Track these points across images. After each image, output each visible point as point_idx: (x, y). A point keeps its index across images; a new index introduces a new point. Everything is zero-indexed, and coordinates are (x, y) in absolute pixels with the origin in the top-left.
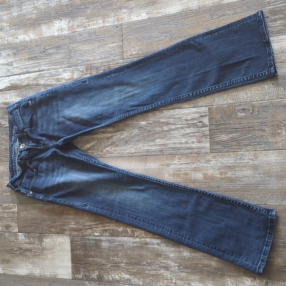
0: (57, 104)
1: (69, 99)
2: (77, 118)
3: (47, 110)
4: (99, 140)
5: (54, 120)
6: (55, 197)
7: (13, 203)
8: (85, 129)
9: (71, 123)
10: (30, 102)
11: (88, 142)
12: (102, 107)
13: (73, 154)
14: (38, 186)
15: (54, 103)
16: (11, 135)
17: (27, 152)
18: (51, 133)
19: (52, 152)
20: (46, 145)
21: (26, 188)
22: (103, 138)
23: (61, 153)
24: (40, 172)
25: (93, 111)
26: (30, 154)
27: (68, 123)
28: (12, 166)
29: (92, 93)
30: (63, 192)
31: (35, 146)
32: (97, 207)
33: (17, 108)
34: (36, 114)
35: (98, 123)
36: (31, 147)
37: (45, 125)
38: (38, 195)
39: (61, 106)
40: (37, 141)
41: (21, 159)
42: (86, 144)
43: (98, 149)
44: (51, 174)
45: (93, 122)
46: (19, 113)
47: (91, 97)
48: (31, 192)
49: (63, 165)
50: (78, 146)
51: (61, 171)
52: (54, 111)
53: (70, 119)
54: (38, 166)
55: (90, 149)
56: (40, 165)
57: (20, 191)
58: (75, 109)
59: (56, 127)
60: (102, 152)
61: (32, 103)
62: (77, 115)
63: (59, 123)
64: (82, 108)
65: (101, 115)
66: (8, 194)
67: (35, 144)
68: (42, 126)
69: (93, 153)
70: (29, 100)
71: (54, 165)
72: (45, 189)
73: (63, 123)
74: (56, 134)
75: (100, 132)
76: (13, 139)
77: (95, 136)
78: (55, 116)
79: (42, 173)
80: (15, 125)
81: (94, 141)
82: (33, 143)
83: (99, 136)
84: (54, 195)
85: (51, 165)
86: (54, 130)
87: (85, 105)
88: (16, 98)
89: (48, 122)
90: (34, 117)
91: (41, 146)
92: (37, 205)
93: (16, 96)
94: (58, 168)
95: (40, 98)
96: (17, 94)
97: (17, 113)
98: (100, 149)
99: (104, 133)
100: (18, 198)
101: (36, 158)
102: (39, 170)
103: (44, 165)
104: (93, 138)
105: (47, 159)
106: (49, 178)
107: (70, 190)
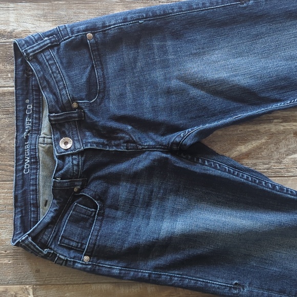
0: (164, 46)
1: (198, 37)
2: (222, 82)
3: (135, 60)
4: (272, 135)
5: (154, 84)
6: (156, 268)
7: (21, 284)
8: (239, 109)
9: (202, 93)
10: (89, 35)
11: (244, 140)
12: (287, 60)
13: (215, 168)
14: (109, 243)
15: (156, 44)
16: (21, 115)
17: (81, 159)
18: (148, 116)
19: (154, 160)
20: (134, 142)
21: (70, 248)
22: (284, 132)
23: (181, 164)
24: (110, 207)
25: (264, 68)
26: (88, 163)
27: (194, 92)
28: (24, 193)
29: (261, 28)
30: (178, 256)
31: (103, 144)
32: (268, 290)
33: (51, 47)
34: (103, 67)
35: (277, 96)
36: (95, 147)
37: (129, 95)
38: (106, 265)
39: (176, 52)
40: (109, 134)
41: (63, 177)
42: (237, 145)
43: (270, 157)
44: (142, 211)
45: (263, 95)
46: (57, 59)
47: (258, 36)
48: (86, 258)
49: (177, 192)
50: (216, 148)
51: (169, 204)
52: (154, 63)
53: (201, 85)
54: (105, 192)
55: (247, 155)
56: (113, 190)
57: (54, 255)
58: (215, 62)
59: (161, 101)
60: (280, 163)
61: (94, 37)
62: (223, 75)
63: (169, 92)
64: (232, 61)
65: (285, 79)
66: (6, 261)
67: (102, 140)
68: (122, 96)
69: (255, 165)
70: (87, 30)
71: (152, 192)
72: (129, 249)
73: (181, 92)
74: (162, 117)
75: (277, 118)
76: (28, 126)
77: (263, 127)
78: (158, 75)
79: (117, 209)
80: (44, 88)
81: (258, 139)
82: (95, 136)
83: (273, 127)
84: (152, 263)
85: (142, 191)
86: (154, 109)
87: (240, 55)
88: (37, 23)
89: (139, 87)
90: (98, 73)
91: (117, 146)
92: (94, 287)
93: (38, 18)
94: (163, 199)
95: (120, 28)
96: (40, 12)
97: (51, 58)
98: (276, 156)
99: (285, 120)
100: (38, 271)
101: (100, 173)
102: (108, 202)
103: (122, 191)
104: (258, 131)
105: (134, 177)
106: (137, 222)
107: (199, 251)
